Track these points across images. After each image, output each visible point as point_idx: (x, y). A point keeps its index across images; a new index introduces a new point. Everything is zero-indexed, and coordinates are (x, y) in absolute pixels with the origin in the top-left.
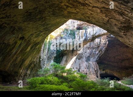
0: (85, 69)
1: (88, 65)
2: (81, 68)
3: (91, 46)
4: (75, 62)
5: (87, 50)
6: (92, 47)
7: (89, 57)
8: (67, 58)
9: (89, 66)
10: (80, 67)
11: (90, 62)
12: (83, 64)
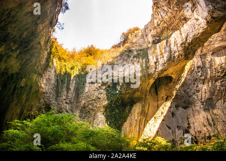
0: (205, 126)
1: (210, 118)
2: (191, 125)
3: (209, 77)
4: (173, 114)
5: (200, 86)
6: (211, 77)
7: (210, 99)
8: (143, 107)
9: (213, 120)
10: (189, 124)
11: (215, 111)
12: (196, 117)
